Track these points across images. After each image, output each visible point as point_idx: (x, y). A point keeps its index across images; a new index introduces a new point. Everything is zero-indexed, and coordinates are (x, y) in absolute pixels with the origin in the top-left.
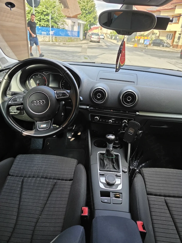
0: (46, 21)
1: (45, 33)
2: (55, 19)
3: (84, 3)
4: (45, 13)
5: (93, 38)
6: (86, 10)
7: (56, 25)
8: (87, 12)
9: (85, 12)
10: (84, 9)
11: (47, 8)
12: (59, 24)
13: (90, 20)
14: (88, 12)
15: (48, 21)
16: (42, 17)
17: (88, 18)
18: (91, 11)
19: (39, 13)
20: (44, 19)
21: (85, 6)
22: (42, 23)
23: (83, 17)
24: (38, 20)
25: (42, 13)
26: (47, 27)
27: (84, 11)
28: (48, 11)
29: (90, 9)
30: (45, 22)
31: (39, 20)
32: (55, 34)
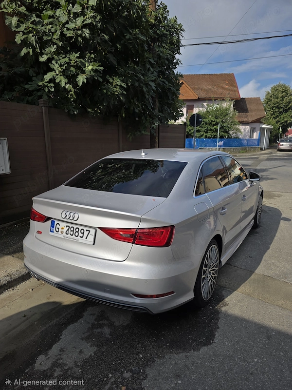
0: (214, 131)
1: (212, 145)
2: (225, 128)
3: (276, 100)
4: (214, 123)
5: (282, 145)
6: (279, 108)
7: (226, 134)
8: (281, 110)
9: (279, 111)
10: (277, 107)
11: (216, 118)
12: (231, 132)
13: (286, 120)
14: (284, 110)
15: (216, 131)
16: (209, 128)
17: (282, 118)
18: (288, 108)
19: (206, 123)
20: (211, 130)
21: (278, 103)
22: (209, 134)
23: (272, 119)
24: (204, 132)
25: (210, 124)
26: (214, 138)
27: (277, 110)
28: (218, 120)
29: (287, 106)
30: (212, 132)
31: (206, 131)
32: (225, 145)
